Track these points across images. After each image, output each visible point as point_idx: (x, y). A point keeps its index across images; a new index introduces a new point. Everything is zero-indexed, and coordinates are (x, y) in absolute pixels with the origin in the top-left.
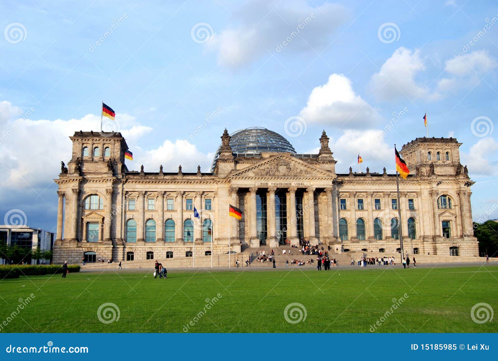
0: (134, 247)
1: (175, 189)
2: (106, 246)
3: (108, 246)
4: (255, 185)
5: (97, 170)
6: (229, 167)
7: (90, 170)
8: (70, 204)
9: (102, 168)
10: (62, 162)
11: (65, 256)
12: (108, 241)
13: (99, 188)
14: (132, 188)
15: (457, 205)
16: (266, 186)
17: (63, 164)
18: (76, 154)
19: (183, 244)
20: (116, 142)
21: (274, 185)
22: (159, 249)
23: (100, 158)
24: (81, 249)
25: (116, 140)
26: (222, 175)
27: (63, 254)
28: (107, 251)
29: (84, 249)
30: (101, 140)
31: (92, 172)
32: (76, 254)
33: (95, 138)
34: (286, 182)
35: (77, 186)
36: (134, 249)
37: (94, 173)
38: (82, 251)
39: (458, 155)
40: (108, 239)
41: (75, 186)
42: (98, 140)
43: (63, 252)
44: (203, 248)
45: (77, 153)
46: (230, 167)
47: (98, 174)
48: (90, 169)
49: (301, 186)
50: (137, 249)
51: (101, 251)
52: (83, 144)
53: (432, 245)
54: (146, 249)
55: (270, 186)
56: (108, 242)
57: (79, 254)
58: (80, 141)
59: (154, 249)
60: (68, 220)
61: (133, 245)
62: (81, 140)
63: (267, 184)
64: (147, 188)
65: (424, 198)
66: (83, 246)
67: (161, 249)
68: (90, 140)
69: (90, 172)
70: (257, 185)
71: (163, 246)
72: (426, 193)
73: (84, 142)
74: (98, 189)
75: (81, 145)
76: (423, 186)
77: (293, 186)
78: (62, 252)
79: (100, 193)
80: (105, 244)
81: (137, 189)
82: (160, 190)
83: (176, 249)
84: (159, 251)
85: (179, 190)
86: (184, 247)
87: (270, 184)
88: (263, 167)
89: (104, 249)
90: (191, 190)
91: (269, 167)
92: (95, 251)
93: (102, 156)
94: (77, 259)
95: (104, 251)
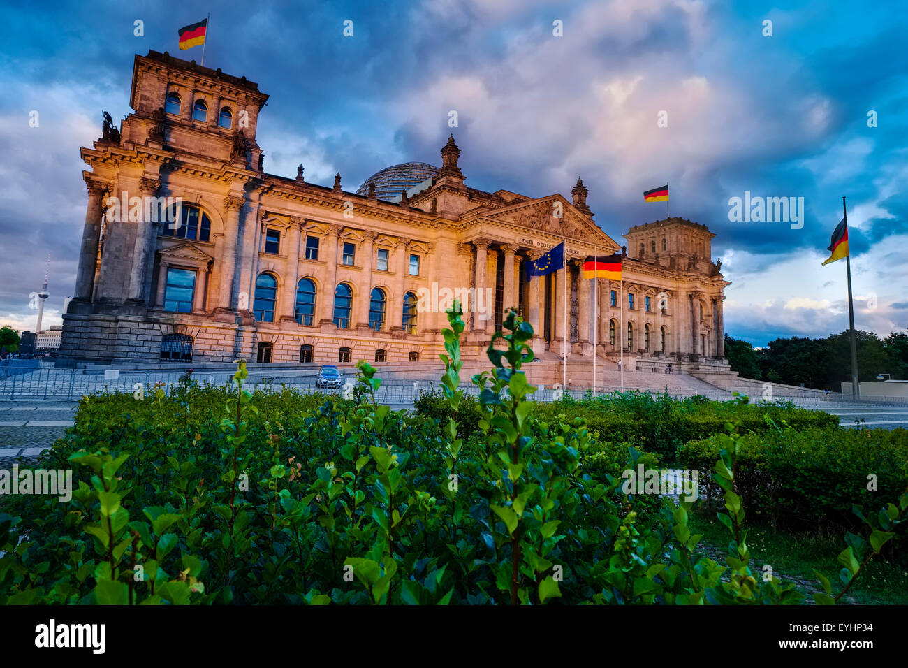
0: (277, 332)
1: (363, 225)
2: (221, 325)
3: (227, 325)
4: (515, 240)
5: (204, 151)
6: (459, 202)
7: (186, 147)
9: (215, 149)
11: (103, 342)
12: (227, 313)
13: (207, 191)
14: (279, 208)
15: (711, 316)
16: (530, 246)
17: (108, 118)
18: (150, 102)
19: (371, 335)
20: (250, 102)
21: (540, 246)
22: (326, 340)
23: (212, 126)
24: (156, 326)
26: (449, 215)
27: (99, 336)
28: (222, 337)
29: (164, 327)
30: (217, 87)
31: (192, 151)
32: (140, 337)
33: (203, 79)
36: (275, 336)
37: (198, 156)
38: (159, 333)
40: (226, 309)
41: (151, 174)
42: (209, 84)
43: (99, 330)
44: (405, 346)
45: (153, 101)
46: (461, 203)
47: (207, 159)
48: (185, 144)
50: (281, 337)
51: (207, 336)
52: (170, 84)
54: (301, 338)
55: (533, 246)
56: (227, 316)
57: (149, 338)
58: (162, 74)
59: (317, 339)
60: (117, 254)
61: (273, 329)
62: (166, 72)
63: (531, 242)
64: (310, 214)
65: (680, 300)
66: (161, 321)
67: (331, 341)
68: (191, 78)
69: (187, 150)
70: (517, 241)
71: (335, 336)
72: (683, 295)
73: (173, 80)
74: (203, 193)
75: (165, 85)
78: (95, 329)
79: (209, 203)
80: (219, 320)
81: (288, 210)
82: (334, 222)
83: (359, 343)
84: (326, 345)
85: (369, 229)
86: (374, 341)
87: (535, 244)
88: (526, 212)
89: (217, 331)
90: (391, 233)
91: (536, 214)
92: (194, 334)
93: (215, 124)
94: (144, 350)
95: (215, 336)
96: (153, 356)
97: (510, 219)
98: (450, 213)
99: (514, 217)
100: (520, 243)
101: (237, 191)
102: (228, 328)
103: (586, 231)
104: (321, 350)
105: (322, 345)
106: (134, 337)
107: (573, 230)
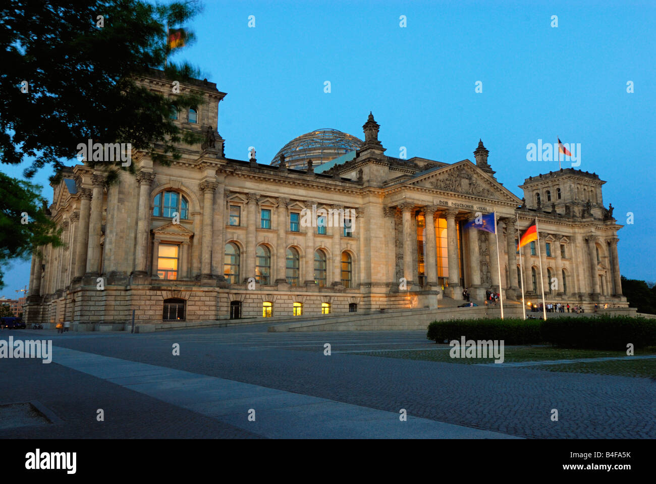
0: (244, 292)
1: (305, 197)
2: (206, 289)
3: (211, 289)
4: (433, 202)
6: (382, 171)
8: (126, 203)
11: (117, 308)
12: (210, 279)
13: (186, 178)
14: (238, 187)
15: (607, 257)
16: (446, 206)
19: (317, 290)
20: (212, 99)
21: (455, 206)
22: (283, 297)
23: (184, 123)
24: (159, 293)
25: (214, 96)
26: (375, 183)
27: (113, 303)
29: (164, 293)
30: (187, 90)
32: (148, 302)
34: (467, 204)
35: (151, 168)
36: (243, 296)
38: (161, 298)
40: (208, 275)
41: (147, 168)
43: (113, 298)
44: (346, 299)
46: (384, 172)
47: (184, 151)
49: (484, 212)
50: (248, 296)
51: (197, 299)
53: (589, 305)
54: (264, 297)
55: (450, 207)
56: (210, 281)
57: (153, 302)
58: (145, 83)
59: (275, 296)
61: (240, 289)
62: (148, 81)
63: (447, 203)
64: (264, 191)
65: (578, 245)
66: (163, 288)
67: (286, 297)
70: (435, 203)
71: (289, 293)
72: (579, 239)
74: (183, 180)
76: (577, 230)
77: (475, 211)
78: (110, 298)
79: (187, 187)
80: (205, 285)
81: (246, 188)
82: (283, 196)
83: (308, 298)
84: (282, 301)
85: (310, 199)
86: (320, 296)
87: (450, 204)
88: (441, 177)
89: (203, 294)
90: (328, 202)
91: (449, 178)
92: (187, 298)
93: (186, 121)
94: (151, 313)
95: (202, 299)
96: (158, 317)
97: (428, 185)
98: (376, 181)
99: (431, 183)
100: (437, 205)
101: (211, 177)
102: (211, 291)
103: (492, 190)
104: (279, 305)
105: (280, 301)
106: (143, 303)
107: (481, 189)
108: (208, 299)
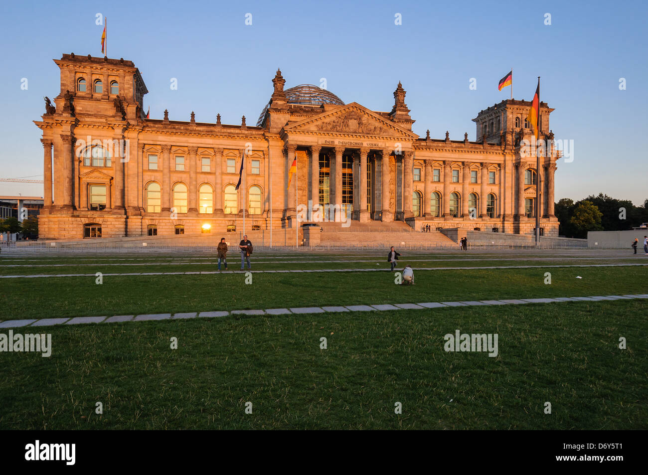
1: (212, 144)
2: (115, 216)
3: (119, 216)
4: (318, 143)
5: (100, 112)
6: (282, 119)
7: (89, 111)
8: (60, 158)
9: (106, 110)
10: (46, 98)
12: (119, 209)
14: (153, 141)
16: (332, 145)
17: (48, 101)
18: (67, 87)
19: (223, 216)
20: (127, 74)
21: (341, 144)
22: (192, 221)
23: (104, 95)
24: (79, 219)
25: (127, 71)
26: (275, 130)
29: (83, 219)
30: (104, 69)
31: (92, 113)
32: (71, 226)
33: (95, 65)
34: (356, 142)
35: (68, 132)
37: (95, 116)
38: (80, 223)
39: (547, 123)
40: (119, 206)
41: (66, 132)
42: (99, 68)
44: (249, 222)
45: (68, 86)
46: (285, 119)
47: (101, 117)
48: (89, 110)
49: (374, 148)
50: (161, 221)
51: (108, 223)
52: (76, 73)
53: (513, 225)
54: (174, 221)
55: (336, 145)
56: (119, 211)
57: (76, 226)
58: (71, 68)
60: (58, 180)
61: (156, 216)
62: (72, 66)
63: (333, 142)
64: (174, 142)
65: (508, 171)
66: (81, 216)
67: (194, 221)
68: (88, 67)
69: (89, 113)
70: (320, 143)
71: (196, 218)
72: (510, 166)
73: (77, 69)
75: (73, 74)
77: (365, 147)
80: (114, 214)
81: (159, 141)
82: (191, 145)
83: (216, 222)
84: (191, 224)
85: (217, 146)
86: (225, 220)
87: (336, 143)
88: (327, 120)
89: (114, 220)
90: (234, 147)
91: (336, 121)
92: (100, 223)
93: (106, 93)
94: (74, 233)
95: (113, 223)
96: (80, 236)
97: (313, 128)
98: (276, 128)
99: (315, 126)
100: (322, 144)
101: (118, 135)
102: (120, 218)
103: (386, 127)
104: (188, 227)
105: (189, 224)
106: (67, 226)
108: (118, 223)
